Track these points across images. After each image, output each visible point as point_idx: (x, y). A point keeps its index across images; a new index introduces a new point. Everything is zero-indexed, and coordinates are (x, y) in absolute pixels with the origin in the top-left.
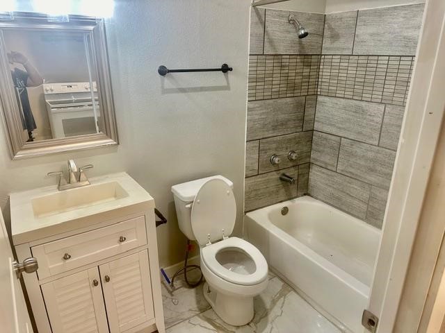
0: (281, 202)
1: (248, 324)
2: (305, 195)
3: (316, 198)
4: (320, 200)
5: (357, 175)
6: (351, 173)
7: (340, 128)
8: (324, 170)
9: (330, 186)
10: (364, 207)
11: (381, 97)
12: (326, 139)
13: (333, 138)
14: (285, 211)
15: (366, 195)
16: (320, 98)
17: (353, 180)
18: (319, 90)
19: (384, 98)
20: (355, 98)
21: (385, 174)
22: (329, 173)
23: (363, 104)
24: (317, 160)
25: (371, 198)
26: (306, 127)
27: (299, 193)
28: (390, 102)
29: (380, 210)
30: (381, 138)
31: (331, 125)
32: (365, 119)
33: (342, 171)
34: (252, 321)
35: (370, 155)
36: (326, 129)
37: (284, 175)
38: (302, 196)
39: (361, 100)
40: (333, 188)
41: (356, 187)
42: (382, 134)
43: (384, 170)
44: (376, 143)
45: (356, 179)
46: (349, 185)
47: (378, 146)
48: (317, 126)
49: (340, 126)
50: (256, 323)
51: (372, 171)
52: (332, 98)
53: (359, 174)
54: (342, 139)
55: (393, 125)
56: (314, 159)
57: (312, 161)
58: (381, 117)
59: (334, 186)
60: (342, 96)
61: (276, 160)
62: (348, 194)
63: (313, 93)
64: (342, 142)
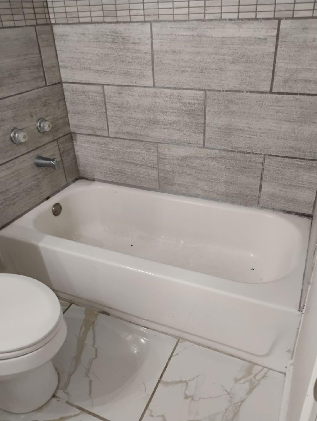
0: (48, 198)
1: (54, 396)
2: (77, 179)
3: (93, 180)
4: (99, 181)
5: (136, 134)
6: (129, 133)
7: (97, 71)
8: (93, 139)
9: (106, 159)
10: (154, 174)
11: (141, 12)
12: (83, 92)
13: (93, 88)
14: (57, 210)
15: (154, 158)
16: (57, 30)
17: (134, 143)
18: (52, 16)
19: (147, 12)
20: (108, 19)
21: (171, 124)
22: (101, 140)
23: (121, 28)
24: (80, 127)
25: (160, 159)
26: (51, 79)
27: (70, 180)
28: (156, 18)
29: (173, 172)
30: (155, 75)
31: (85, 69)
32: (128, 50)
33: (117, 133)
34: (58, 388)
35: (147, 102)
36: (80, 76)
37: (40, 158)
38: (74, 181)
39: (117, 22)
40: (111, 160)
41: (139, 151)
42: (155, 68)
43: (167, 118)
44: (150, 83)
45: (136, 140)
46: (129, 150)
47: (154, 87)
48: (65, 75)
49: (98, 67)
50: (65, 388)
51: (154, 123)
52: (74, 26)
53: (139, 132)
54: (105, 87)
55: (167, 52)
56: (76, 126)
57: (73, 129)
58: (149, 42)
59: (112, 158)
60: (88, 20)
61: (21, 137)
62: (131, 163)
63: (44, 22)
64: (106, 91)
